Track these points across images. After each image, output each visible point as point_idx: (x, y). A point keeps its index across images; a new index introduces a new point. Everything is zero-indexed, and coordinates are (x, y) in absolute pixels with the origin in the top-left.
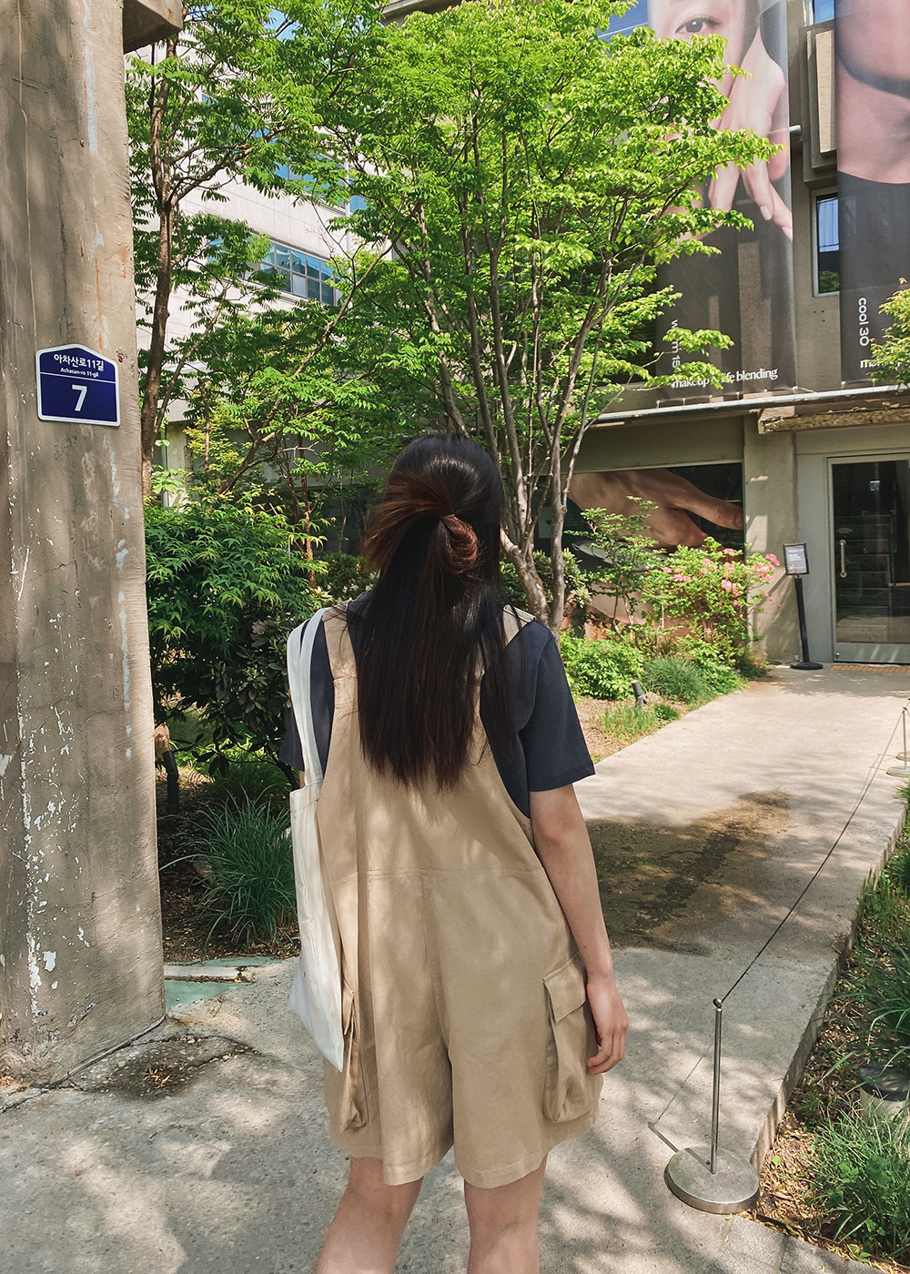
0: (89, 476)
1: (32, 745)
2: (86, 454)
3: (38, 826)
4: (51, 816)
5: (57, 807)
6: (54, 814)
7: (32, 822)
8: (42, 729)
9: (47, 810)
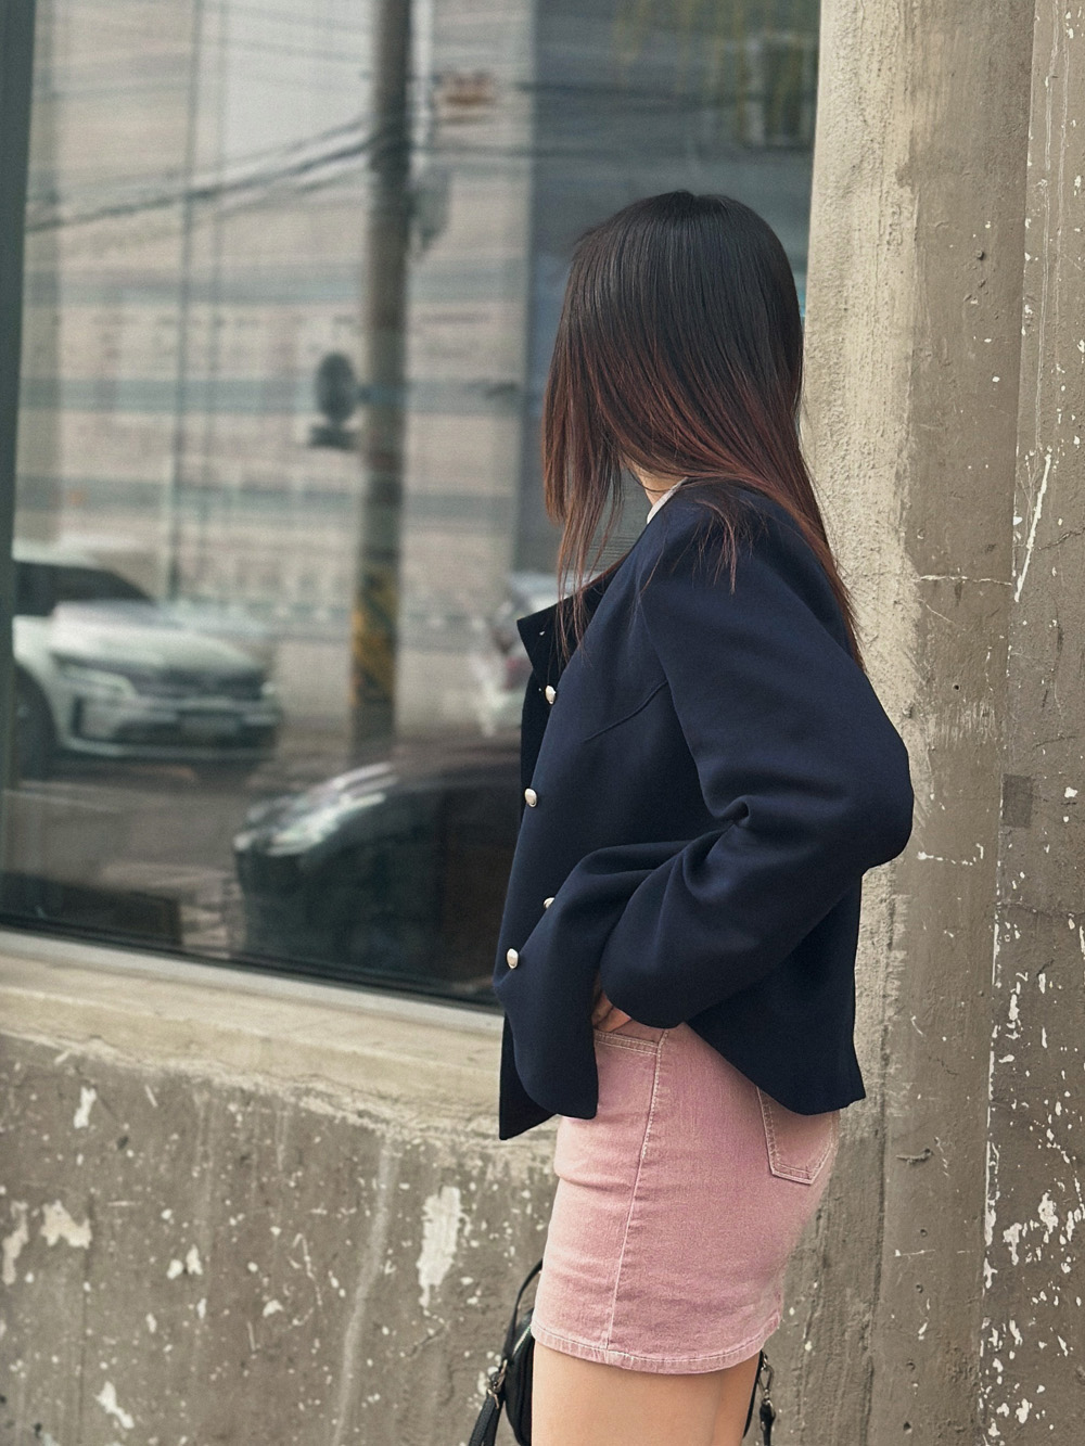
1: (1014, 1013)
3: (1013, 1249)
4: (1046, 1239)
5: (1063, 1222)
6: (1054, 1237)
7: (999, 1229)
8: (1042, 977)
9: (1037, 1218)
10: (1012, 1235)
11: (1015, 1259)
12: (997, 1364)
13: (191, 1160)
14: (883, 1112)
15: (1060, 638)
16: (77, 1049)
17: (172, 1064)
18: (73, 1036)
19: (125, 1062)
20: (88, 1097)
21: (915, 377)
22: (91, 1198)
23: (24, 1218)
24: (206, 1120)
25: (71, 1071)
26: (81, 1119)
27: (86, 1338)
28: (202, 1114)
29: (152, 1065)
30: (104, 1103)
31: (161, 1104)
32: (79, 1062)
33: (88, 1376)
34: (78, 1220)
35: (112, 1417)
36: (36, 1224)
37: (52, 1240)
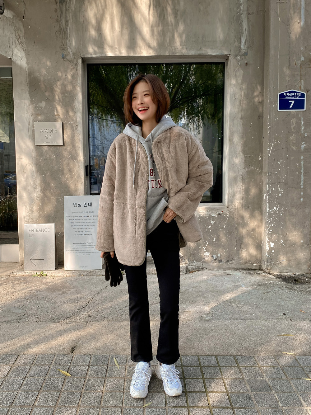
0: (293, 125)
2: (293, 119)
4: (275, 210)
8: (274, 189)
11: (271, 213)
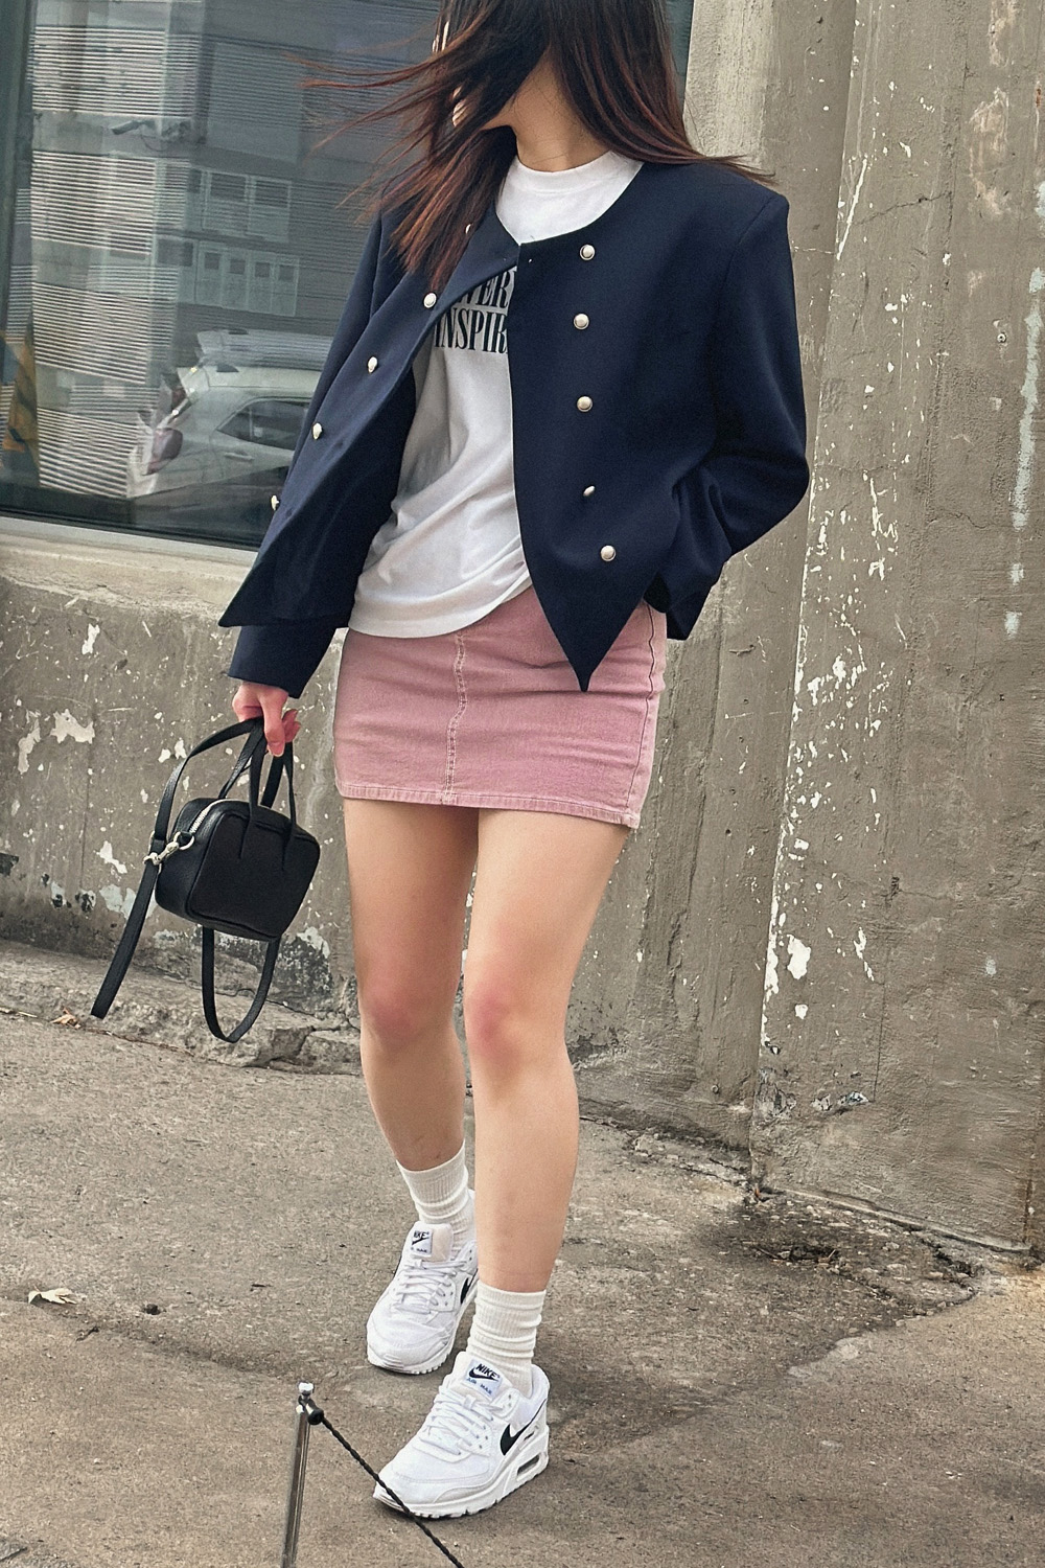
1: (823, 539)
3: (814, 695)
4: (837, 687)
5: (849, 675)
6: (843, 686)
7: (804, 683)
8: (843, 514)
9: (831, 672)
10: (813, 686)
11: (815, 701)
12: (799, 771)
13: (179, 675)
14: (720, 621)
15: (867, 285)
16: (85, 595)
17: (165, 604)
18: (82, 586)
19: (126, 605)
20: (93, 631)
21: (768, 106)
22: (95, 705)
23: (37, 723)
24: (193, 645)
25: (80, 613)
26: (87, 648)
27: (88, 809)
28: (189, 642)
29: (148, 606)
30: (107, 634)
31: (155, 635)
32: (86, 605)
33: (90, 837)
34: (83, 724)
35: (110, 865)
36: (47, 727)
37: (60, 739)
